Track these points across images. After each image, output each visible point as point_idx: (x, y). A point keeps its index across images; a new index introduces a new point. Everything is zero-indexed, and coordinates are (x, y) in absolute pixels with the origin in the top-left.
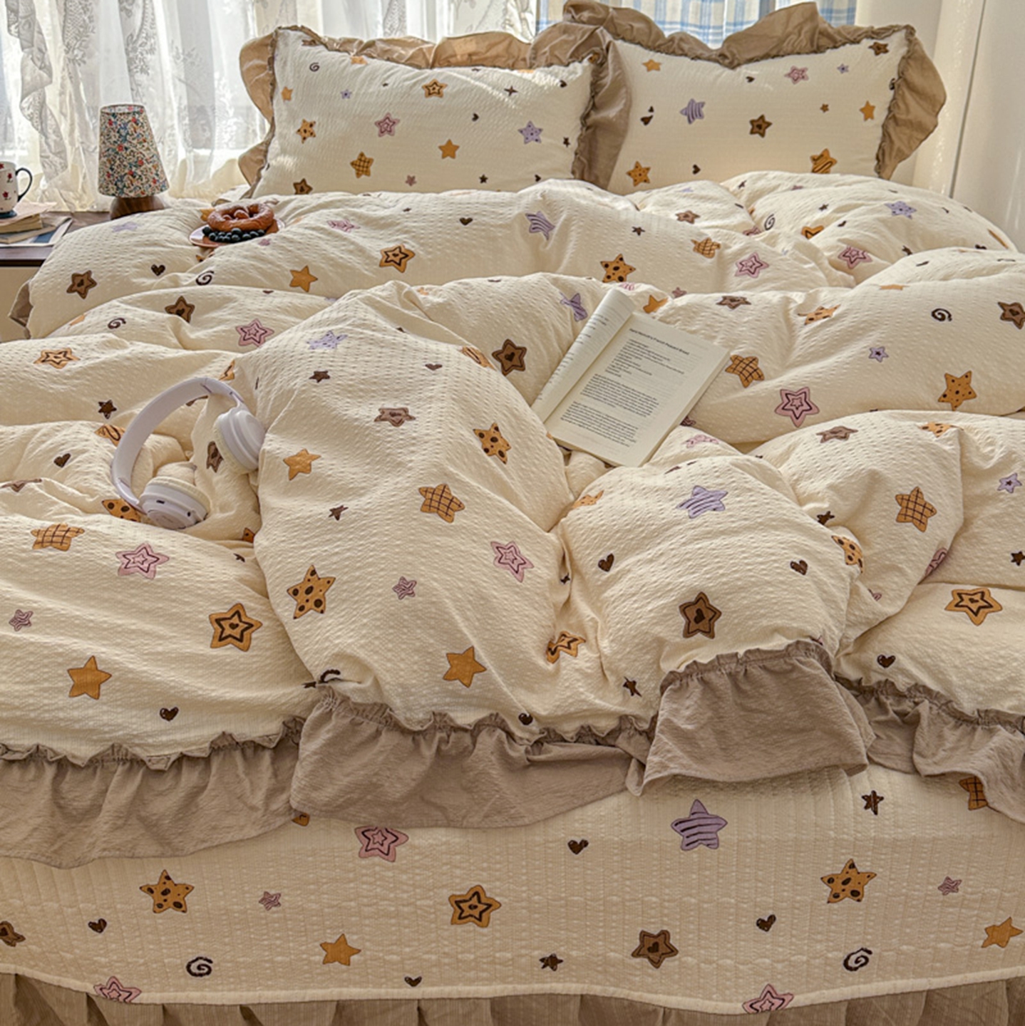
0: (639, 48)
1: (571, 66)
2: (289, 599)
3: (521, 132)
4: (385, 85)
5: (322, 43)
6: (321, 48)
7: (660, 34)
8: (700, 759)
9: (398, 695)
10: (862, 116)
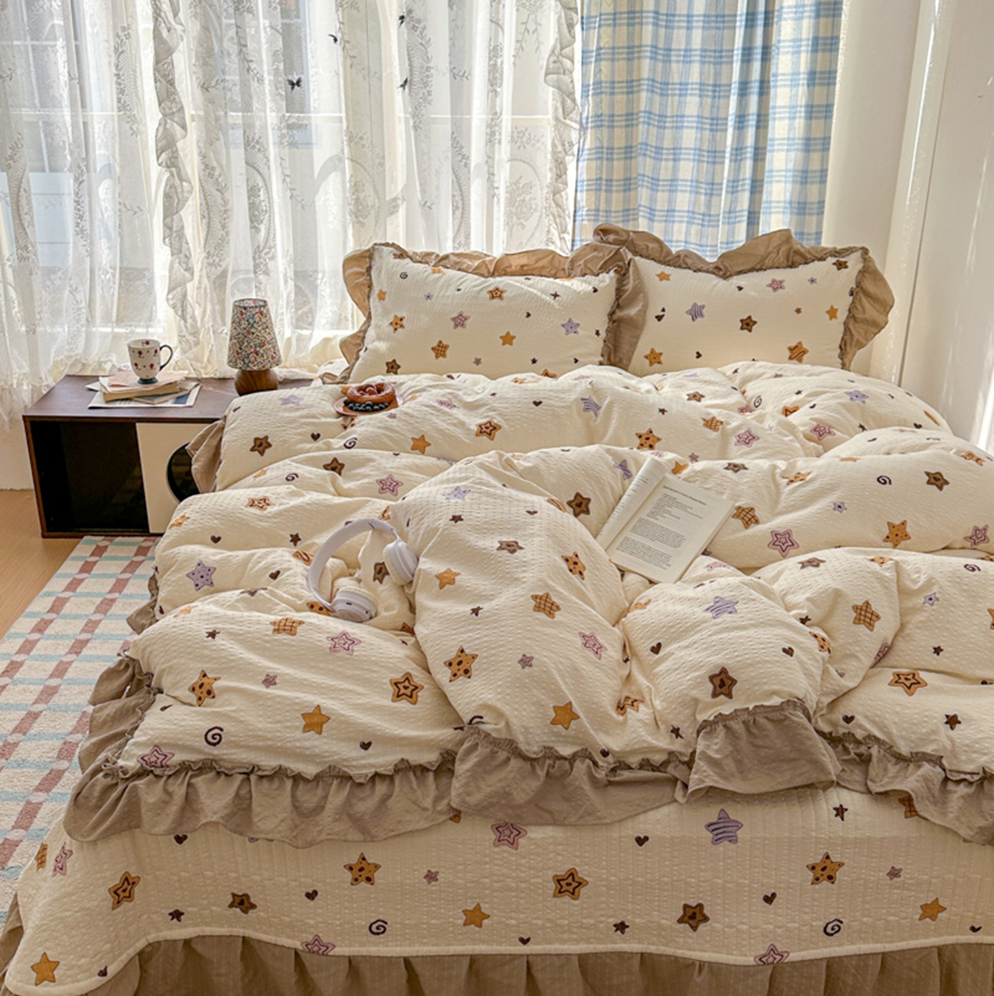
0: (652, 263)
1: (601, 276)
2: (446, 669)
3: (563, 326)
4: (459, 290)
5: (408, 256)
6: (408, 260)
7: (669, 253)
8: (725, 778)
9: (522, 733)
10: (827, 316)
